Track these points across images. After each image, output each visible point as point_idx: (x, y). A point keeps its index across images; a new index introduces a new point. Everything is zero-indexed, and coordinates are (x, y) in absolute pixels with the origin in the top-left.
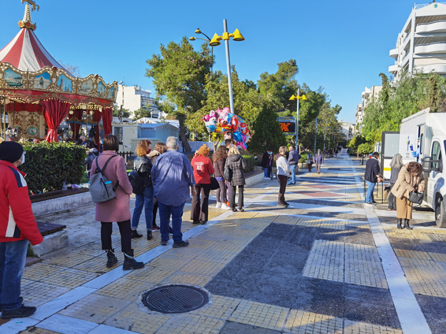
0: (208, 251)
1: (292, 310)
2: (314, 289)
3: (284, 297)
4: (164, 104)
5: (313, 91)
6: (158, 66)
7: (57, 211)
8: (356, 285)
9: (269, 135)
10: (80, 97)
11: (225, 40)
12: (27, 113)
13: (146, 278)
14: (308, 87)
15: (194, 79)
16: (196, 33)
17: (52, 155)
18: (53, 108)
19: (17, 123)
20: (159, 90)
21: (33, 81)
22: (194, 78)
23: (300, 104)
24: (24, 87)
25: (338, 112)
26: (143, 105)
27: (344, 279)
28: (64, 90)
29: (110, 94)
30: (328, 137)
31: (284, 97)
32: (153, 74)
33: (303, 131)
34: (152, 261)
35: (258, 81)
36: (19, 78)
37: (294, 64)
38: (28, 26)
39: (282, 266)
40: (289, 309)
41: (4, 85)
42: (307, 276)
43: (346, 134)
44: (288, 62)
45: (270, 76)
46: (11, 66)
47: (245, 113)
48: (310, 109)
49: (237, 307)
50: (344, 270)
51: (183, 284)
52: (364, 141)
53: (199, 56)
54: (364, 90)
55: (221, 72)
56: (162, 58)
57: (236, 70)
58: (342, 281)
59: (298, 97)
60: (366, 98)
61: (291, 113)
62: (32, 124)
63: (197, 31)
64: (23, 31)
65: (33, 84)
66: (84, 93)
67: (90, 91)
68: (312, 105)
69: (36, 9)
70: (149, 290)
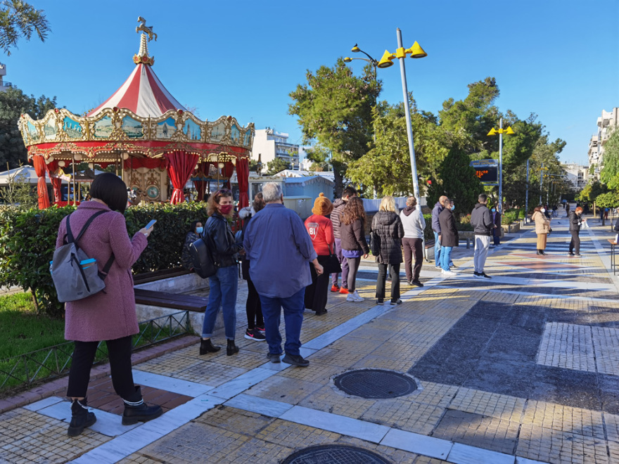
0: (401, 333)
1: (529, 401)
2: (556, 379)
3: (516, 386)
4: (314, 151)
5: (522, 120)
6: (305, 100)
7: (201, 287)
8: (614, 375)
9: (461, 186)
10: (210, 146)
11: (399, 58)
12: (145, 170)
13: (332, 362)
14: (515, 116)
15: (355, 114)
16: (353, 51)
17: (193, 218)
18: (178, 161)
19: (135, 184)
20: (307, 132)
21: (155, 130)
22: (355, 112)
23: (503, 141)
24: (145, 138)
25: (560, 149)
26: (278, 154)
27: (596, 368)
28: (191, 138)
29: (245, 140)
30: (545, 186)
31: (478, 132)
32: (297, 111)
33: (508, 179)
34: (334, 344)
35: (439, 112)
36: (139, 127)
37: (493, 84)
38: (145, 61)
39: (505, 351)
40: (525, 400)
41: (123, 136)
42: (543, 364)
43: (573, 182)
44: (483, 81)
45: (457, 103)
46: (130, 112)
47: (429, 155)
48: (519, 147)
49: (456, 395)
50: (595, 358)
51: (380, 368)
52: (605, 190)
53: (360, 82)
54: (601, 115)
55: (386, 103)
56: (310, 88)
57: (414, 98)
58: (594, 371)
59: (501, 131)
60: (604, 127)
61: (490, 154)
62: (152, 183)
63: (355, 48)
64: (140, 67)
65: (156, 133)
66: (214, 140)
67: (221, 137)
68: (521, 141)
69: (154, 39)
70: (340, 374)
